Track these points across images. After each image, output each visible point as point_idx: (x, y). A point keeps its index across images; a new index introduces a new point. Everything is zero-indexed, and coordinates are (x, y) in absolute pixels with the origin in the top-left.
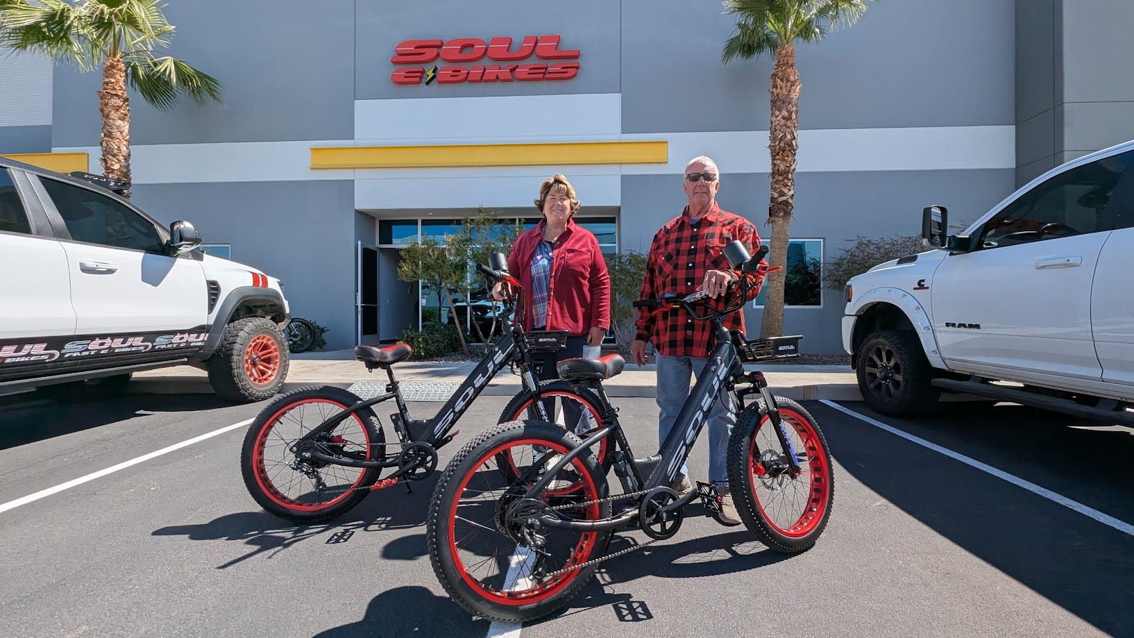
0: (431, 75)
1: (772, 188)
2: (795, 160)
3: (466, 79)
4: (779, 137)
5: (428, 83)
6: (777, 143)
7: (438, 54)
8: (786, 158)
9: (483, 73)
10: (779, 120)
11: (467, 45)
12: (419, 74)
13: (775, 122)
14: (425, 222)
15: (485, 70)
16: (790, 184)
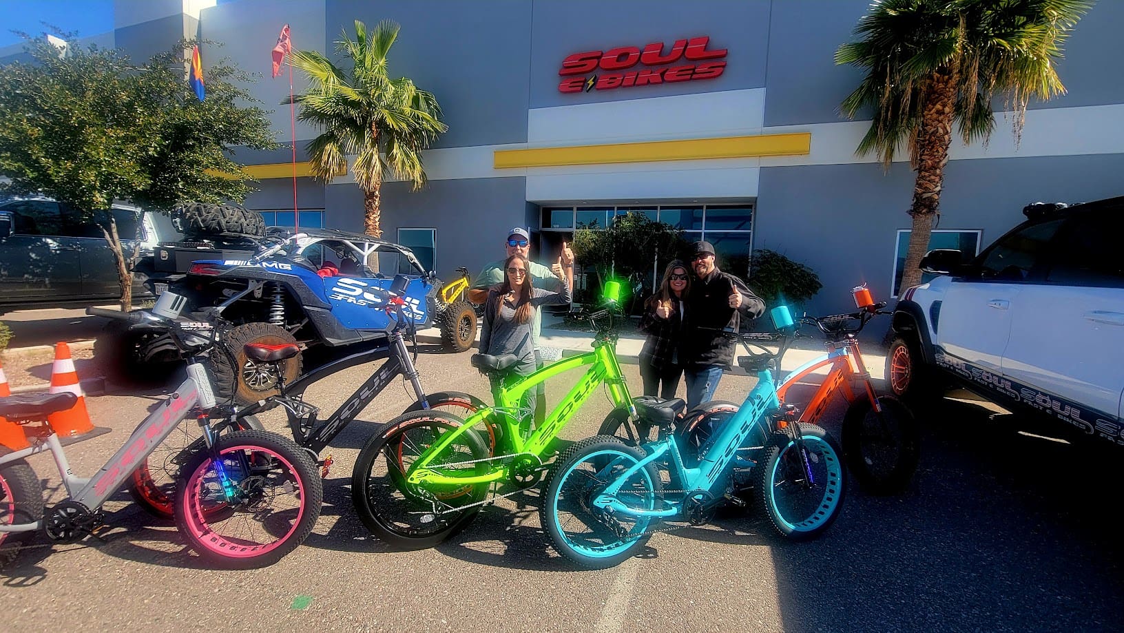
0: (591, 82)
1: (917, 184)
2: (946, 155)
3: (621, 85)
4: (930, 132)
5: (587, 91)
6: (927, 138)
7: (598, 65)
8: (936, 153)
9: (636, 78)
10: (931, 115)
11: (624, 55)
12: (582, 83)
13: (928, 115)
14: (578, 209)
15: (638, 74)
16: (937, 180)
